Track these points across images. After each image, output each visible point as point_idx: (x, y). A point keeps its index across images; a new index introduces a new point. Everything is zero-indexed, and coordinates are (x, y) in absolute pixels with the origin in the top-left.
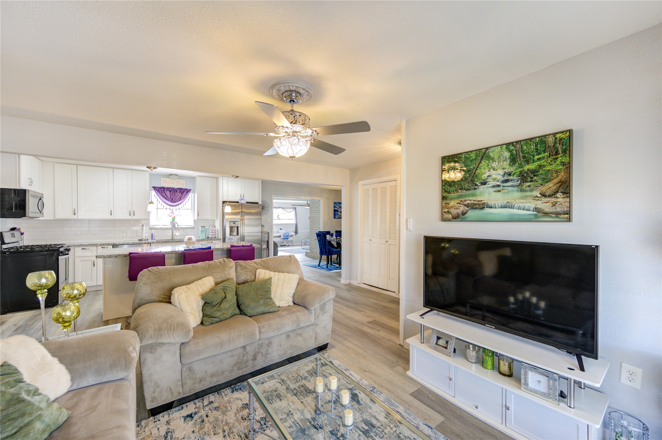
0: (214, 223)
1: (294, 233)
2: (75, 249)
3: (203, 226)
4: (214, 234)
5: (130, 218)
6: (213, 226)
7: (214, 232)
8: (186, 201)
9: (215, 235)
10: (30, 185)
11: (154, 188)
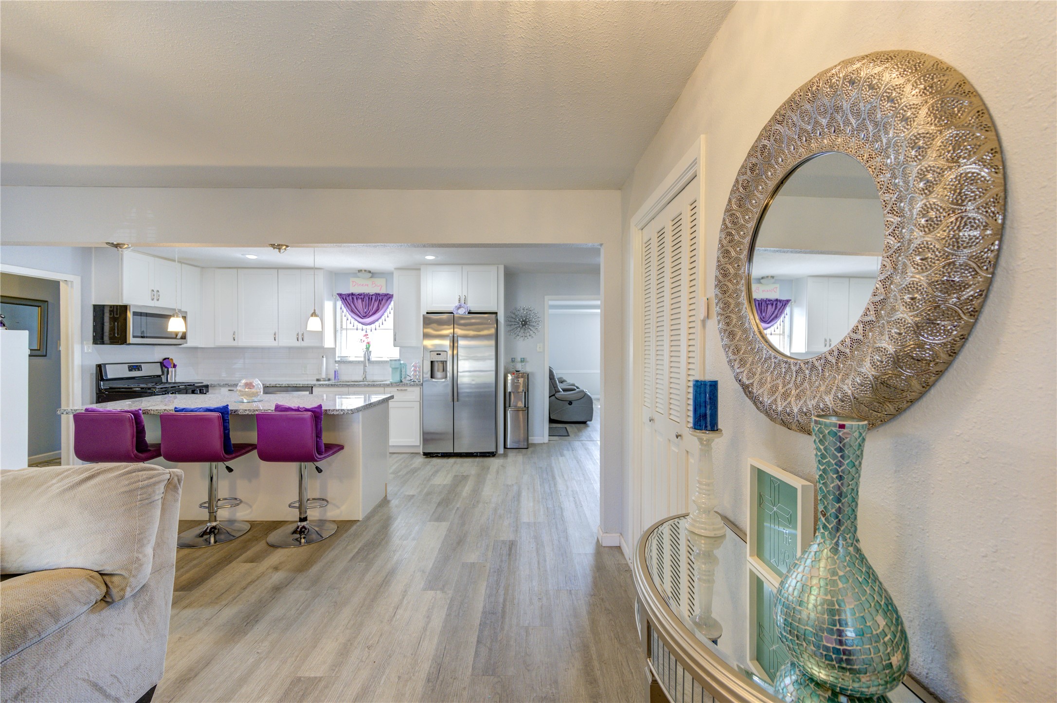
5: (298, 344)
8: (385, 314)
10: (155, 299)
11: (340, 295)
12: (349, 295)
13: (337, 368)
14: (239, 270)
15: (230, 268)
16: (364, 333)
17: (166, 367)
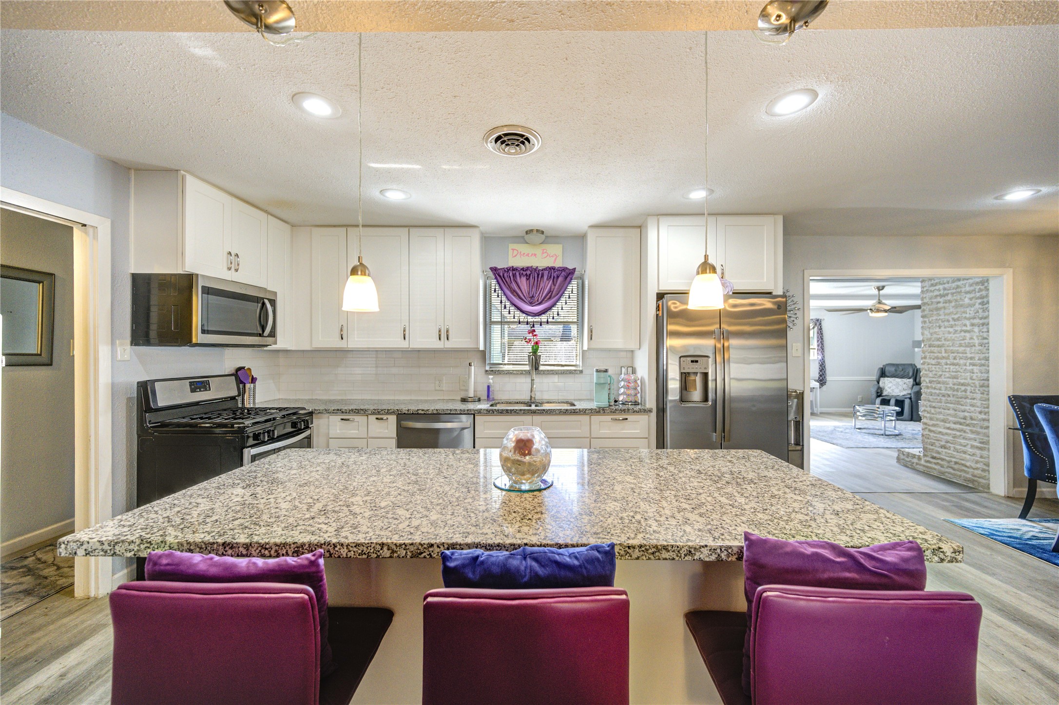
0: (632, 358)
1: (818, 384)
2: (329, 418)
3: (603, 368)
4: (632, 392)
5: (439, 345)
6: (630, 370)
7: (633, 385)
8: (563, 299)
9: (636, 395)
10: (233, 269)
11: (494, 270)
12: (508, 270)
13: (491, 381)
14: (349, 229)
15: (335, 226)
16: (528, 327)
17: (242, 382)
